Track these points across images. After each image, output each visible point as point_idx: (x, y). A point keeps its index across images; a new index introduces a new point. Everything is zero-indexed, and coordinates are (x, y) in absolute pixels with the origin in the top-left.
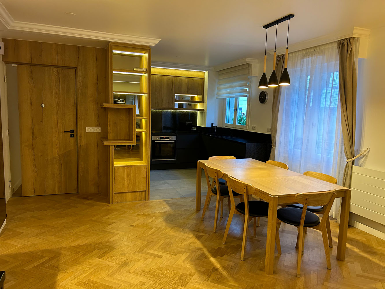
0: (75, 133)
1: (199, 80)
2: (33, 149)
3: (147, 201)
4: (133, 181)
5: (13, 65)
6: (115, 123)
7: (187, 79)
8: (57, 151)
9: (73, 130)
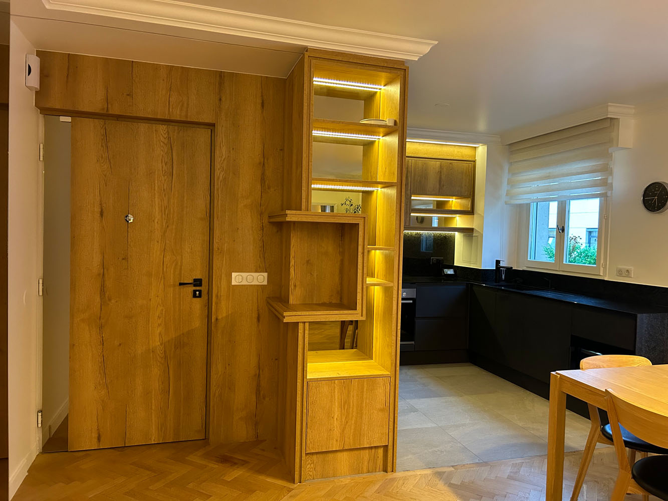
0: (204, 288)
1: (465, 164)
2: (101, 327)
3: (390, 475)
4: (354, 418)
5: (62, 119)
6: (308, 262)
7: (438, 163)
8: (160, 334)
9: (201, 279)
